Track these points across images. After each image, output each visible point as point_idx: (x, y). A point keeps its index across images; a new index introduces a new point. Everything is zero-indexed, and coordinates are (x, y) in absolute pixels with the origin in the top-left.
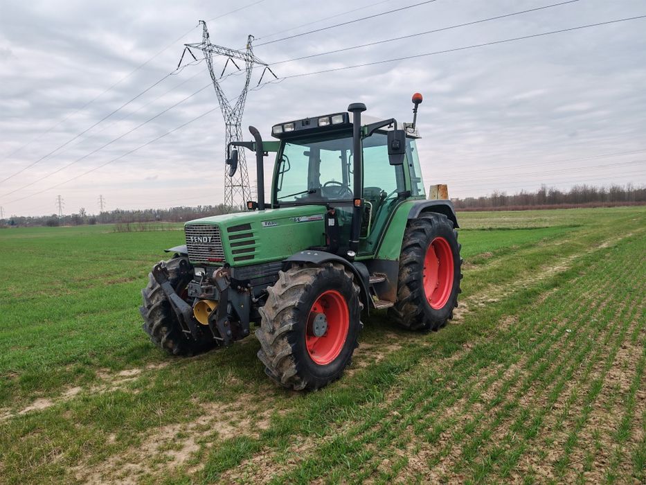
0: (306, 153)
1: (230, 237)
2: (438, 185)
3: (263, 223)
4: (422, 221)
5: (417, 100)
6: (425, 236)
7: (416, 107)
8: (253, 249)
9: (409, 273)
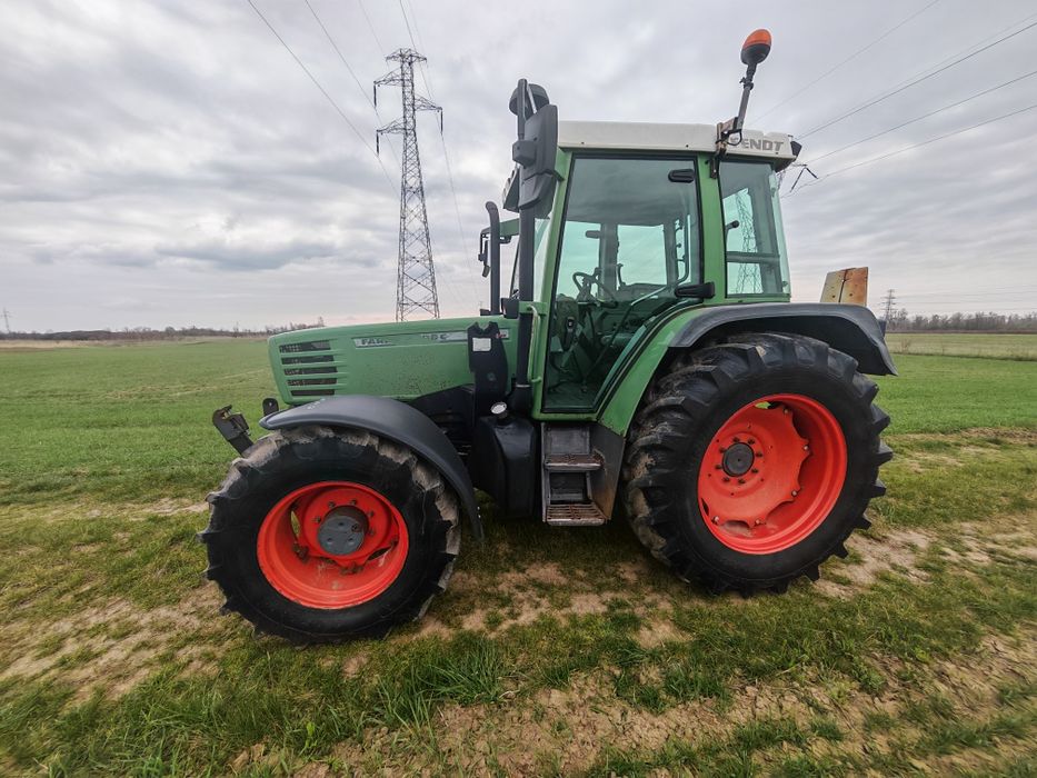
0: (590, 234)
1: (283, 359)
2: (847, 271)
3: (358, 342)
4: (726, 354)
5: (756, 51)
6: (714, 390)
7: (751, 72)
8: (333, 381)
9: (649, 467)
